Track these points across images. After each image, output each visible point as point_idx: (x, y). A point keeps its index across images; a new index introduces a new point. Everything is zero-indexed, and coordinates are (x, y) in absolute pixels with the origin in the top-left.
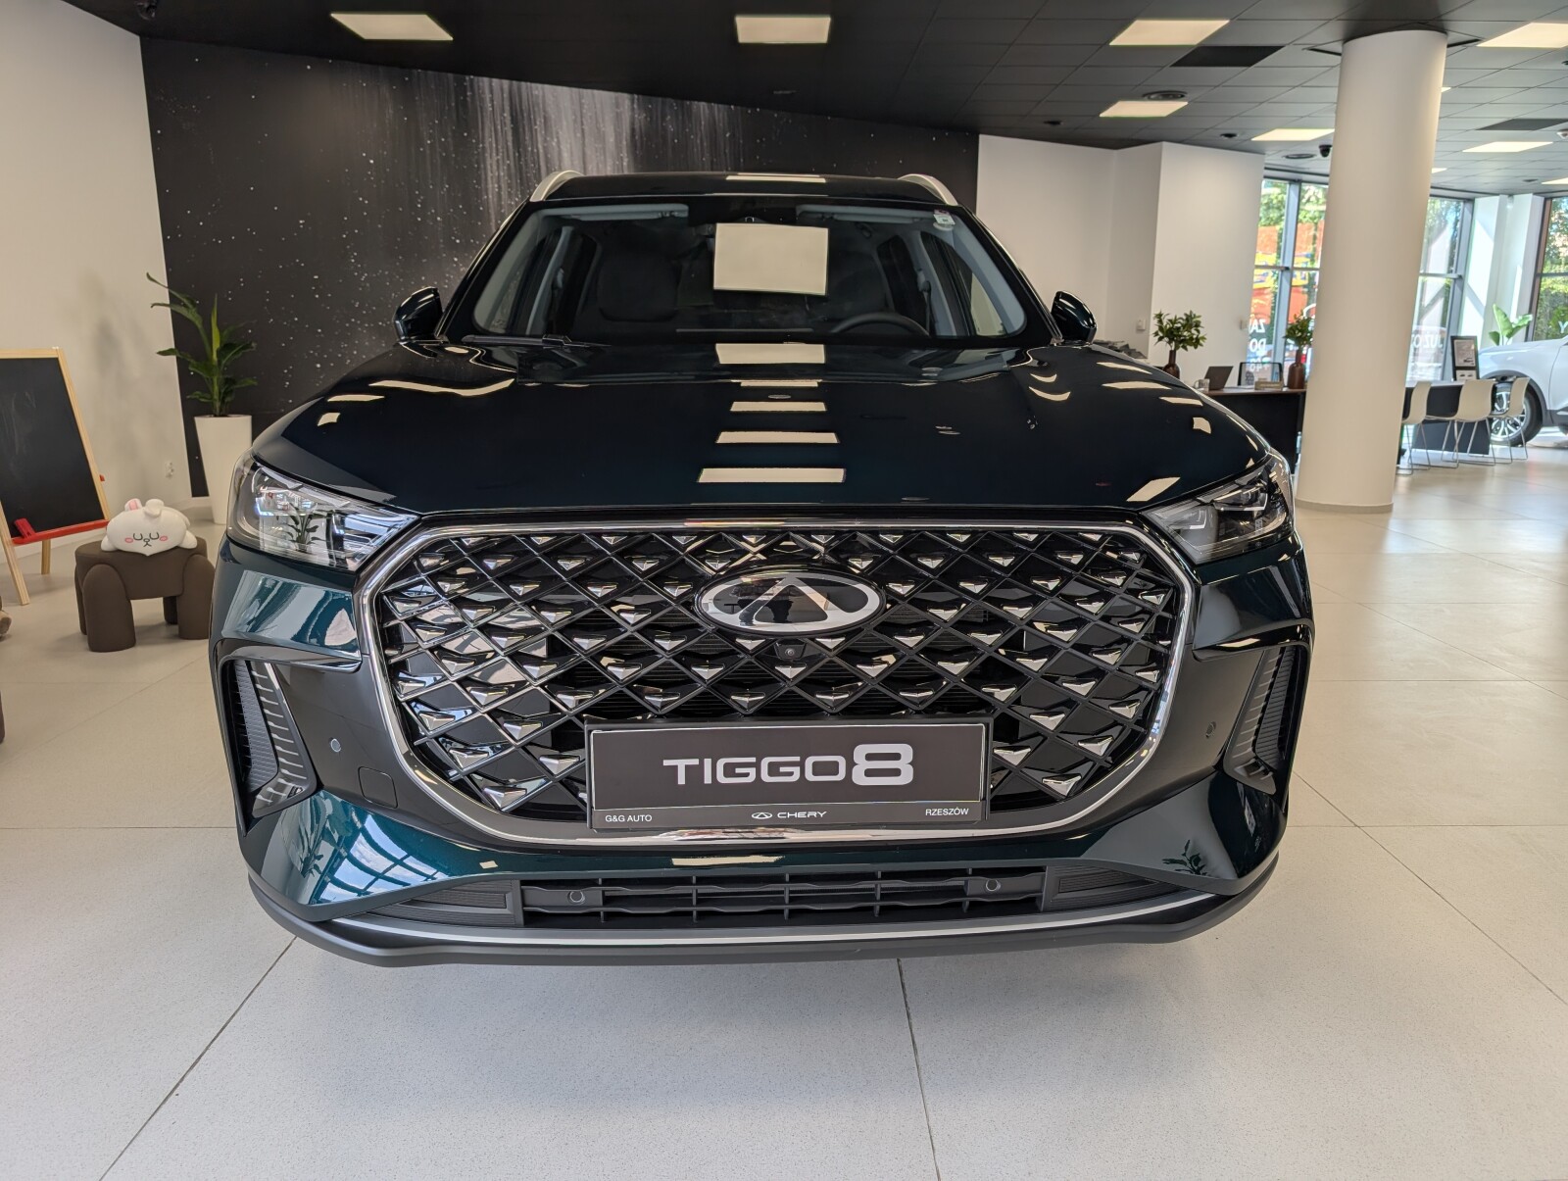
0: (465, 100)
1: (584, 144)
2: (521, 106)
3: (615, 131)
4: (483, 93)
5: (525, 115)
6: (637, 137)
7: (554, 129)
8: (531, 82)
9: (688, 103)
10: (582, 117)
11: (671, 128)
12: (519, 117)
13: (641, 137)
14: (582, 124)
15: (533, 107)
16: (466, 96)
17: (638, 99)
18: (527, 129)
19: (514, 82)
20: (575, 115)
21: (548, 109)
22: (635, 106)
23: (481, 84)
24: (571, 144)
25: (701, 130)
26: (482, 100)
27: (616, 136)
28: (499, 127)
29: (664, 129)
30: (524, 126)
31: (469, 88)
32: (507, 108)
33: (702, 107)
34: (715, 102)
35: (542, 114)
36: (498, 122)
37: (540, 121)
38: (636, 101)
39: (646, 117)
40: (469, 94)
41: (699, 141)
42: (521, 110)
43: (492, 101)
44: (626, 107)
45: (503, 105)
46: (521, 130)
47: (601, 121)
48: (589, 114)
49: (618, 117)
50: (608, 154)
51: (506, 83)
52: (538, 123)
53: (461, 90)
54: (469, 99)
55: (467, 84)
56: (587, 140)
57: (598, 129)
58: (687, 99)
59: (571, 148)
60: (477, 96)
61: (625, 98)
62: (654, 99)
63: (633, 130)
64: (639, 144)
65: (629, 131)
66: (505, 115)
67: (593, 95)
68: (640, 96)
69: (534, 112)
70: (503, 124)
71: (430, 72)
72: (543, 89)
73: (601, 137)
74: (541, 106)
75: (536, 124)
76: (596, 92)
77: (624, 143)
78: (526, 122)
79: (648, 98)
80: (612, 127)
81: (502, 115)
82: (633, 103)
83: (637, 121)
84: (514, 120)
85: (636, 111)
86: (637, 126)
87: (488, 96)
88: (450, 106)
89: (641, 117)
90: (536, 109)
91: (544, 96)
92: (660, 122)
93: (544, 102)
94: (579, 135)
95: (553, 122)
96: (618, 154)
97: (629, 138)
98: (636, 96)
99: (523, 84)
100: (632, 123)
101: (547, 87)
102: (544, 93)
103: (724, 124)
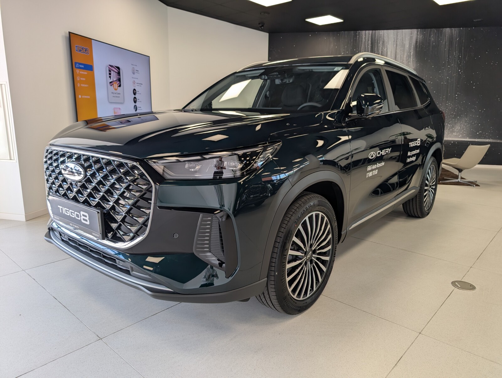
0: (356, 39)
1: (396, 49)
2: (375, 38)
3: (409, 43)
4: (363, 36)
5: (376, 41)
6: (418, 44)
7: (386, 45)
8: (380, 30)
9: (441, 29)
10: (397, 39)
11: (433, 39)
12: (374, 42)
13: (420, 44)
14: (397, 42)
15: (379, 38)
16: (357, 37)
17: (420, 31)
18: (376, 46)
19: (374, 31)
20: (395, 39)
21: (385, 38)
22: (419, 33)
23: (362, 33)
24: (391, 49)
25: (446, 39)
26: (362, 38)
27: (409, 45)
28: (366, 46)
29: (429, 40)
30: (375, 45)
31: (358, 35)
32: (370, 40)
33: (447, 30)
34: (453, 28)
35: (382, 40)
36: (366, 45)
37: (381, 43)
38: (419, 31)
39: (423, 37)
40: (358, 37)
41: (444, 43)
42: (375, 40)
43: (365, 38)
44: (415, 34)
45: (369, 39)
46: (374, 46)
47: (404, 40)
48: (400, 38)
49: (411, 38)
50: (405, 51)
51: (371, 32)
52: (380, 43)
53: (355, 36)
54: (357, 39)
55: (358, 34)
56: (398, 47)
57: (403, 43)
58: (441, 28)
59: (391, 50)
60: (360, 37)
61: (415, 31)
62: (426, 30)
63: (417, 42)
64: (418, 46)
65: (415, 42)
66: (369, 42)
67: (402, 32)
68: (421, 30)
69: (379, 40)
70: (368, 45)
71: (346, 32)
72: (384, 32)
73: (403, 46)
74: (382, 37)
75: (379, 44)
76: (403, 30)
77: (413, 47)
78: (376, 44)
79: (424, 30)
80: (408, 42)
81: (368, 42)
82: (418, 32)
83: (419, 38)
84: (372, 44)
85: (419, 35)
86: (418, 40)
87: (364, 37)
88: (351, 41)
89: (420, 37)
90: (380, 39)
91: (384, 34)
92: (428, 37)
93: (383, 36)
94: (395, 46)
95: (386, 43)
96: (409, 51)
97: (414, 45)
98: (419, 30)
99: (377, 31)
100: (417, 39)
101: (385, 31)
102: (384, 33)
103: (456, 35)
